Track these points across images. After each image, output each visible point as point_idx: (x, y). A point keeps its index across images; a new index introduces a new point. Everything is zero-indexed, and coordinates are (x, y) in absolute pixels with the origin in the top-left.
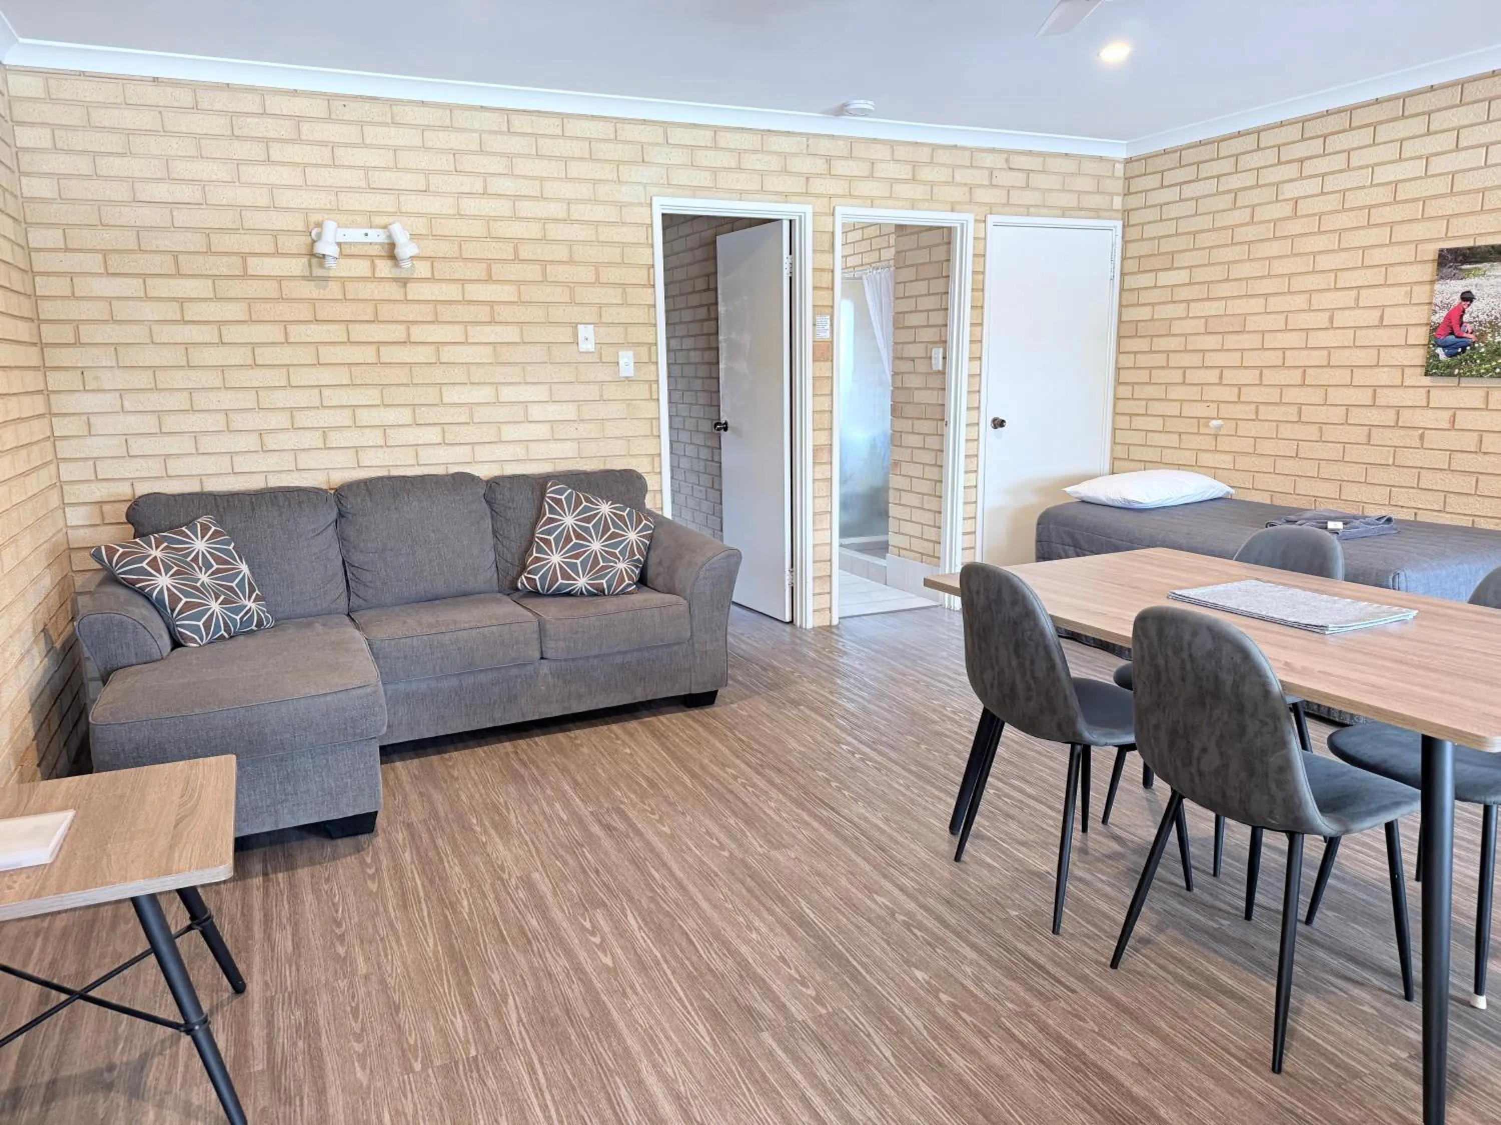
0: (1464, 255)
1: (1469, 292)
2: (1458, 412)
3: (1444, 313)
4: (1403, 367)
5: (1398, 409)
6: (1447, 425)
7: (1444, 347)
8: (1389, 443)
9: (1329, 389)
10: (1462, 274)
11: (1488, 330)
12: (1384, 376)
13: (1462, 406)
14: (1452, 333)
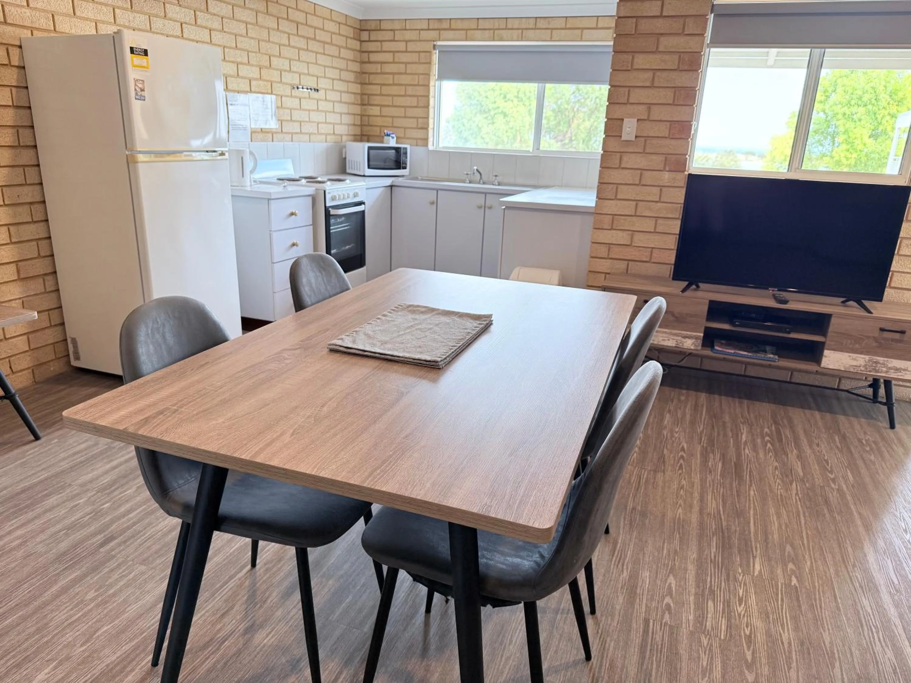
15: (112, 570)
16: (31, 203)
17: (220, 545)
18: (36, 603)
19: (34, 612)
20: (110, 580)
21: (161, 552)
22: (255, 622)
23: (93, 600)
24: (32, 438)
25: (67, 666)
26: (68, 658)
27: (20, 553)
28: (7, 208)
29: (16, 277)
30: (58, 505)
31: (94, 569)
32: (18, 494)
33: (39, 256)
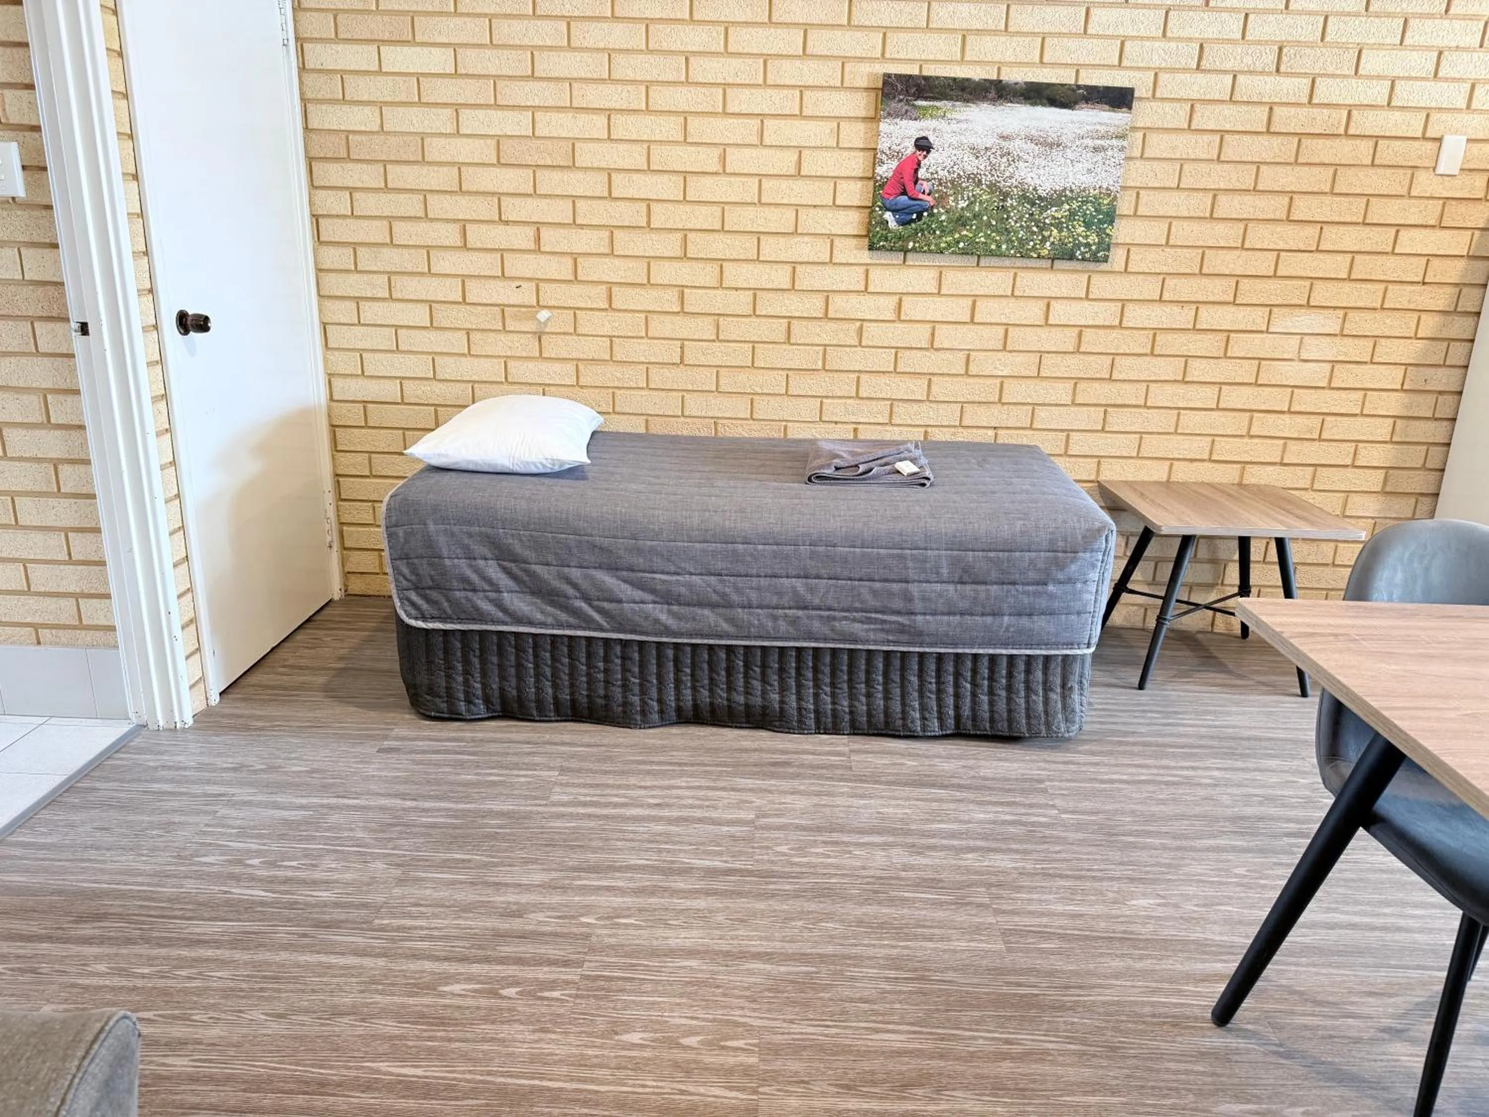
0: (918, 86)
1: (925, 138)
2: (904, 298)
3: (894, 164)
4: (831, 237)
5: (827, 295)
6: (891, 316)
7: (894, 211)
8: (817, 340)
9: (725, 264)
10: (915, 114)
11: (952, 192)
12: (806, 250)
13: (910, 290)
14: (904, 193)
15: (1281, 864)
16: (1441, 393)
17: (1437, 926)
18: (1184, 843)
19: (1178, 849)
20: (1270, 872)
21: (1351, 884)
22: (1408, 1030)
23: (1237, 876)
24: (1299, 691)
25: (1169, 911)
26: (1176, 906)
27: (1202, 792)
28: (1403, 395)
29: (1379, 489)
30: (1273, 771)
31: (1262, 851)
32: (1242, 739)
33: (1424, 468)
